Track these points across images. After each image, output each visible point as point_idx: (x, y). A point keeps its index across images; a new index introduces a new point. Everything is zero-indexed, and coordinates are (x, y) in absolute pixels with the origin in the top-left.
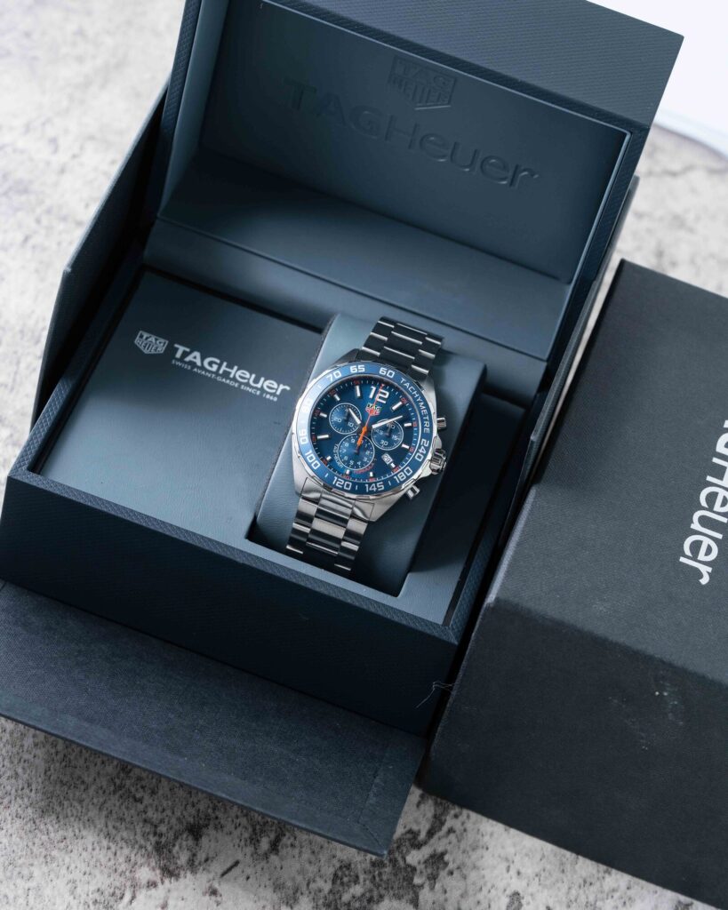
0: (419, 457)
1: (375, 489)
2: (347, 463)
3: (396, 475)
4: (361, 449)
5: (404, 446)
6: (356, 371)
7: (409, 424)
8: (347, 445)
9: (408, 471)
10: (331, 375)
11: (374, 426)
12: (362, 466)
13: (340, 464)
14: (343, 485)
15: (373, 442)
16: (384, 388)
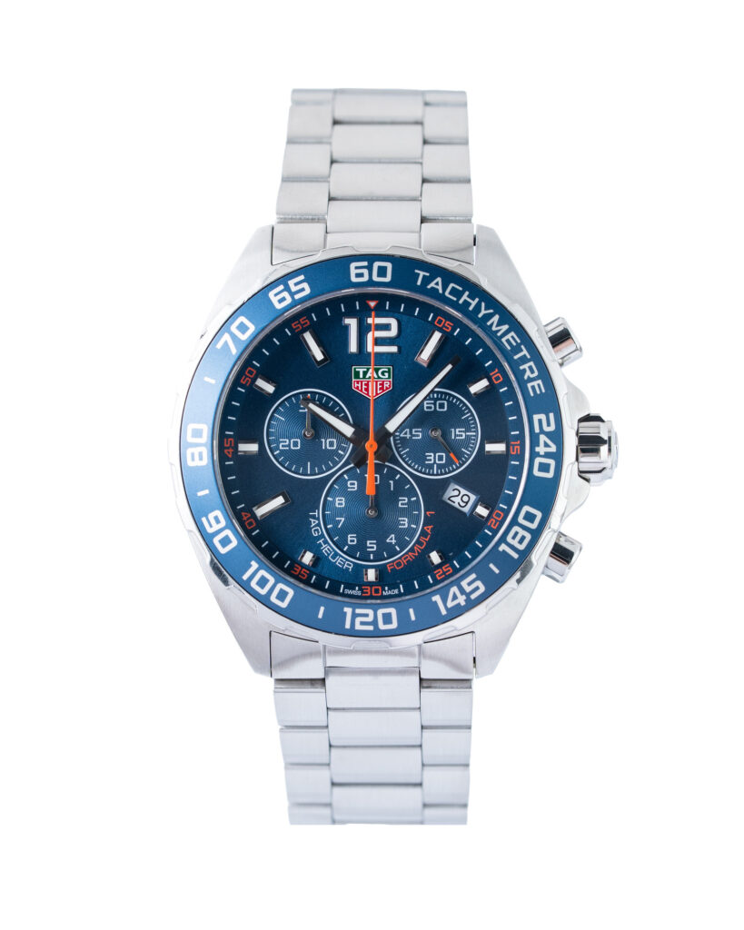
0: (544, 468)
1: (462, 600)
2: (358, 551)
3: (503, 540)
4: (383, 500)
5: (490, 447)
6: (289, 300)
7: (484, 383)
8: (340, 502)
9: (530, 517)
10: (226, 337)
11: (392, 426)
12: (403, 545)
13: (344, 562)
14: (375, 623)
15: (407, 469)
16: (380, 311)
